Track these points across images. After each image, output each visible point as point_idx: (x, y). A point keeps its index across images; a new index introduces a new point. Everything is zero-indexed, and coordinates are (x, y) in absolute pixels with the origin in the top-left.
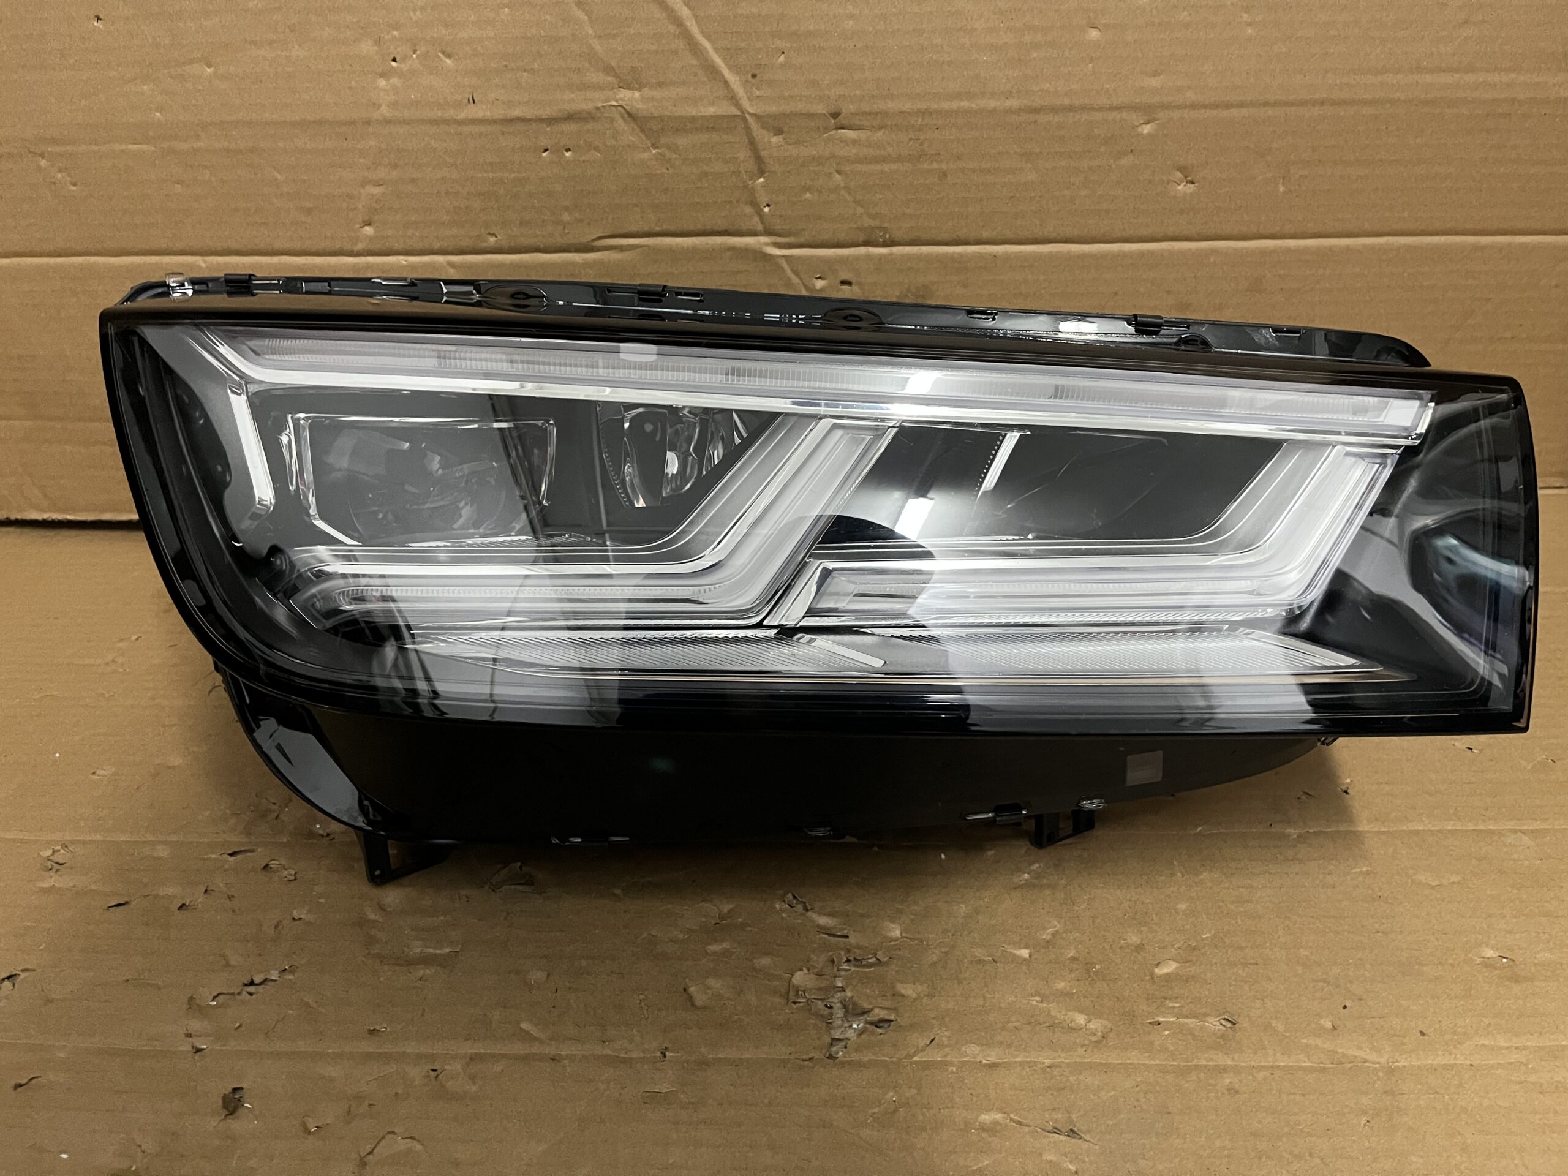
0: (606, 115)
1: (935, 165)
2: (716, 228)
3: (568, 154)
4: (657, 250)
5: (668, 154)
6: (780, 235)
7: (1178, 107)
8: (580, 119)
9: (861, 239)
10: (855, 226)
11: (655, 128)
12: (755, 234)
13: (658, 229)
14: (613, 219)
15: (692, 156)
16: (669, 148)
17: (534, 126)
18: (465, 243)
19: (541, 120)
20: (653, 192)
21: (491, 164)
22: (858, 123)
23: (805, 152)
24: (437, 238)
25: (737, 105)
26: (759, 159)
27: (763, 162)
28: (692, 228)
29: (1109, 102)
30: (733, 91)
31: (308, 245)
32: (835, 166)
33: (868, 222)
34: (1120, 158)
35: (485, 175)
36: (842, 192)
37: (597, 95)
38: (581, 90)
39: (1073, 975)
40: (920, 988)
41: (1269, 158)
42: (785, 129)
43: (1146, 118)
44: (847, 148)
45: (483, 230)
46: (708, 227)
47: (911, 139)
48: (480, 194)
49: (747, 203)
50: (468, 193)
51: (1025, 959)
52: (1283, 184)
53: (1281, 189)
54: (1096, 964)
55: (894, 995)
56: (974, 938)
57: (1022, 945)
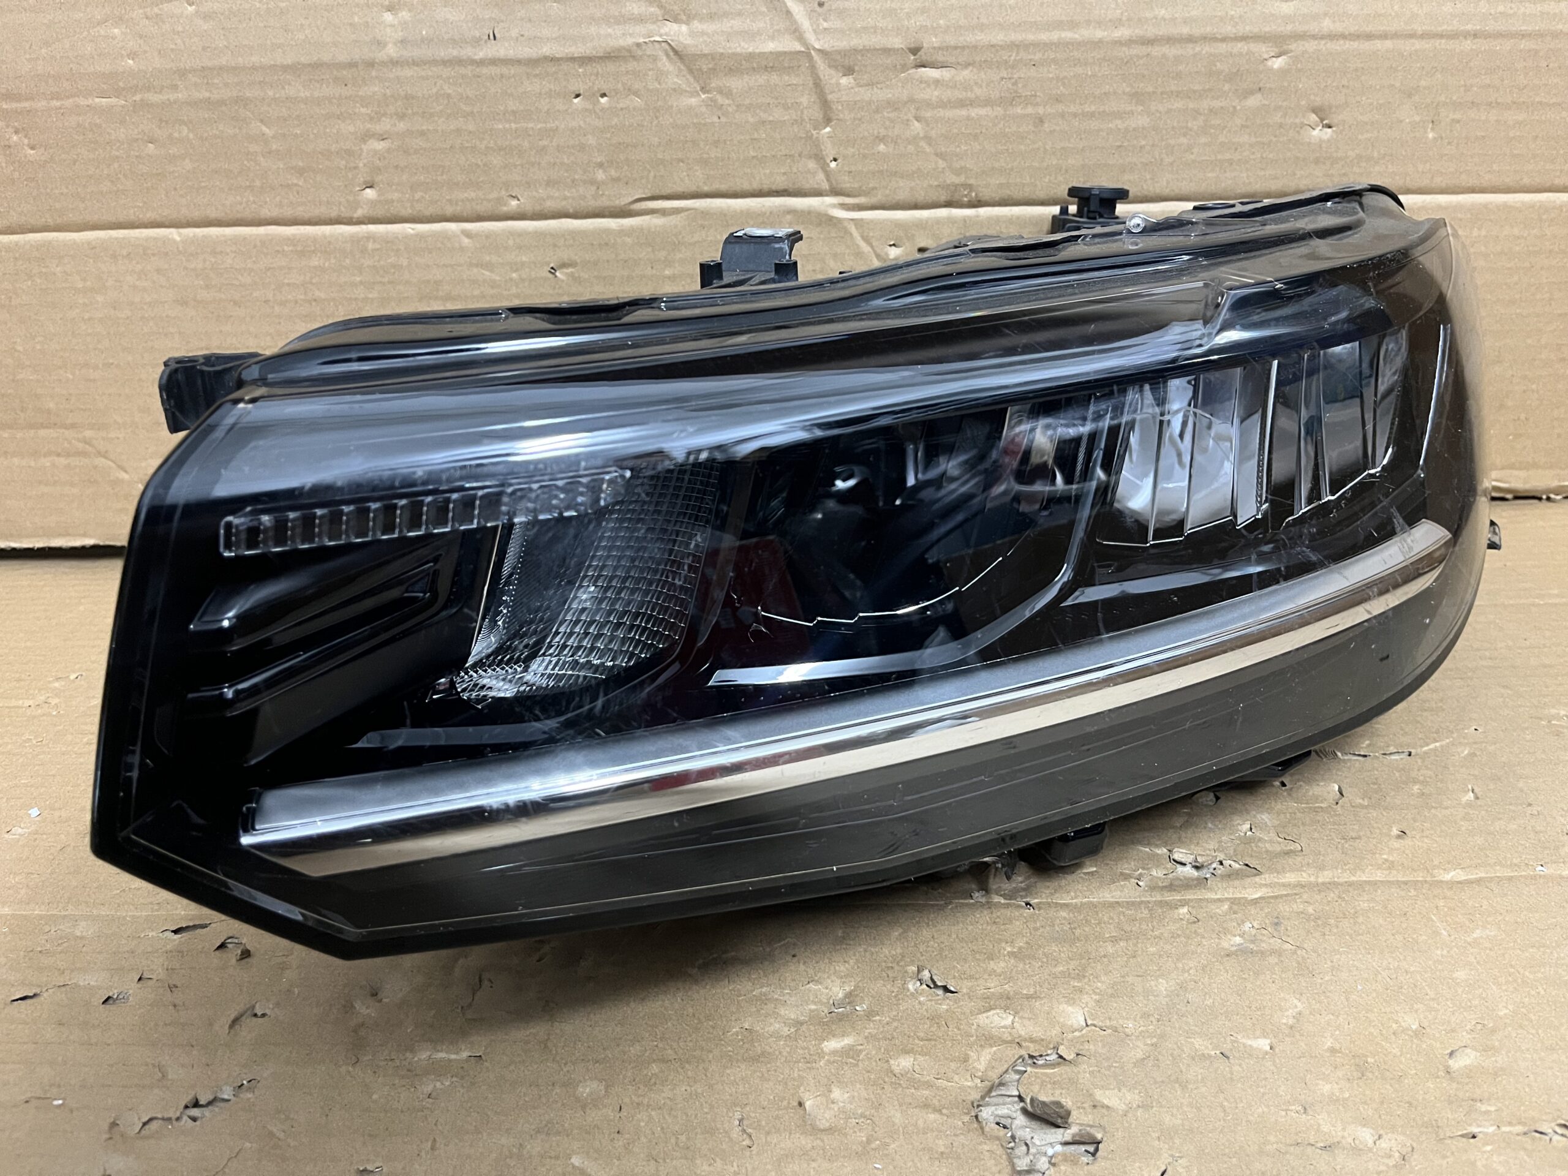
0: (648, 53)
1: (1030, 110)
2: (774, 188)
3: (604, 100)
4: (705, 214)
5: (720, 100)
6: (848, 196)
7: (1314, 37)
8: (616, 57)
9: (943, 198)
10: (936, 183)
11: (705, 68)
12: (818, 193)
13: (706, 189)
14: (655, 177)
15: (747, 101)
16: (720, 92)
17: (565, 67)
18: (481, 208)
19: (572, 59)
20: (702, 144)
21: (513, 111)
22: (940, 58)
23: (881, 94)
24: (450, 201)
25: (801, 38)
26: (825, 104)
27: (830, 108)
28: (746, 186)
29: (1234, 31)
30: (795, 22)
31: (300, 212)
32: (913, 111)
33: (952, 179)
34: (1245, 98)
35: (507, 126)
36: (923, 144)
37: (640, 29)
38: (618, 23)
39: (1340, 1074)
40: (1129, 1096)
41: (1417, 97)
42: (856, 68)
43: (1277, 50)
44: (928, 90)
45: (503, 192)
46: (765, 187)
47: (1002, 79)
48: (501, 149)
49: (810, 157)
50: (487, 147)
51: (1267, 1053)
52: (1433, 129)
53: (1431, 135)
54: (1366, 1056)
55: (1095, 1106)
56: (1187, 1023)
57: (1258, 1033)
